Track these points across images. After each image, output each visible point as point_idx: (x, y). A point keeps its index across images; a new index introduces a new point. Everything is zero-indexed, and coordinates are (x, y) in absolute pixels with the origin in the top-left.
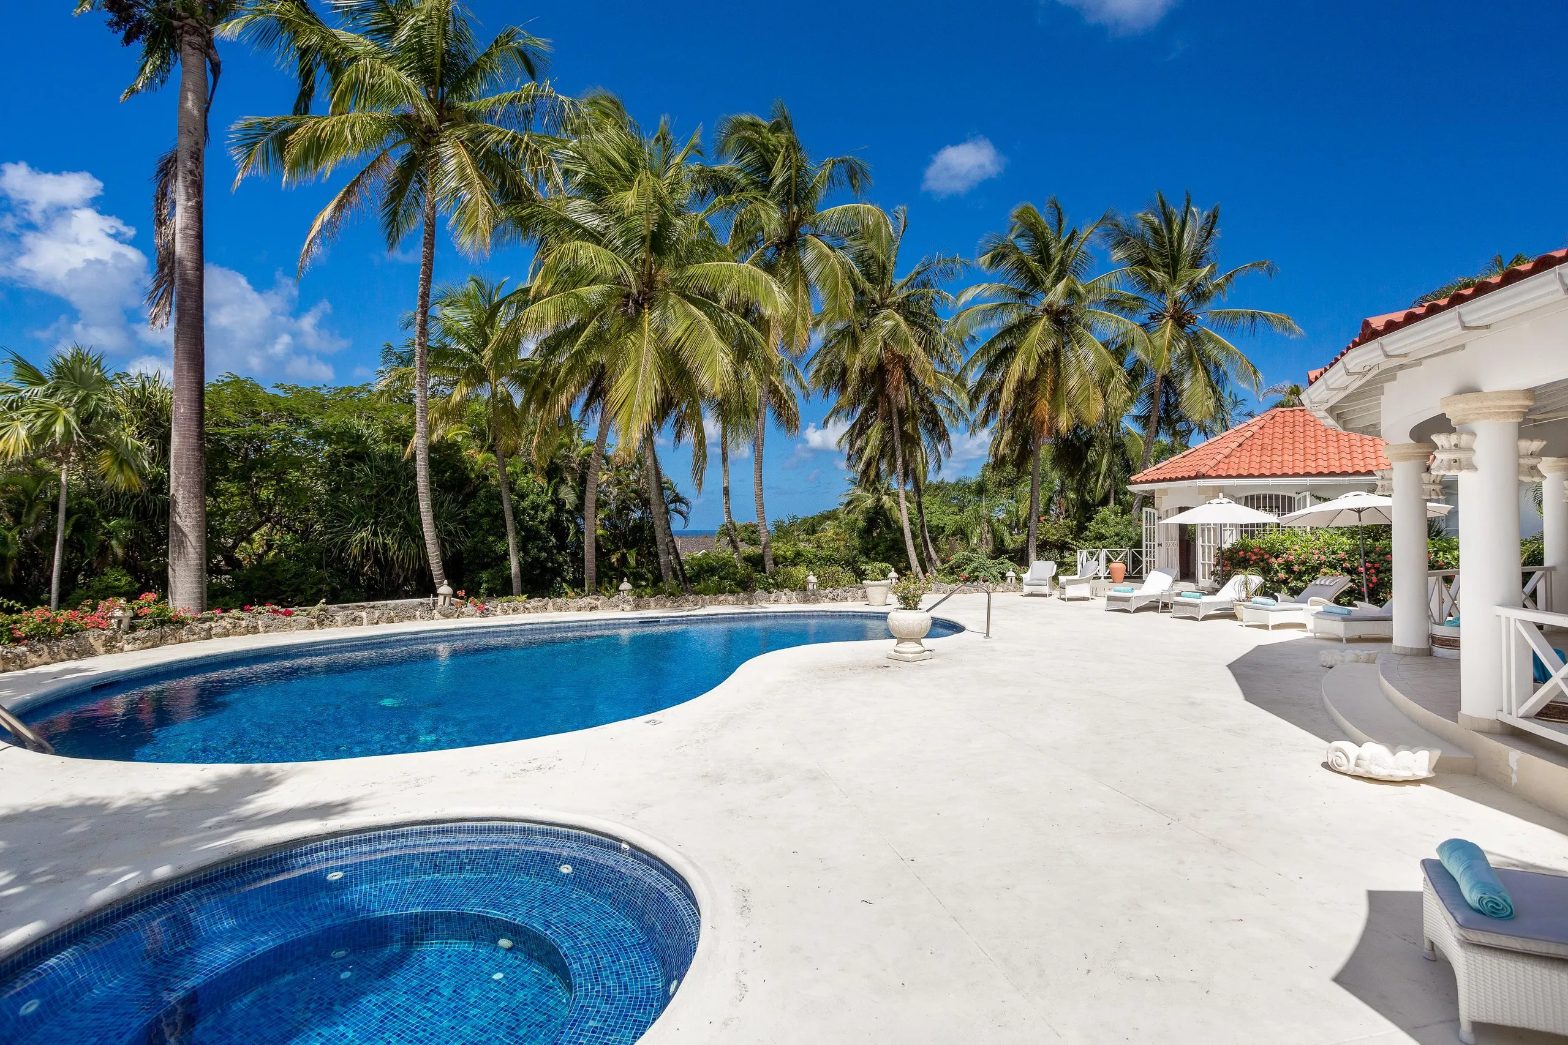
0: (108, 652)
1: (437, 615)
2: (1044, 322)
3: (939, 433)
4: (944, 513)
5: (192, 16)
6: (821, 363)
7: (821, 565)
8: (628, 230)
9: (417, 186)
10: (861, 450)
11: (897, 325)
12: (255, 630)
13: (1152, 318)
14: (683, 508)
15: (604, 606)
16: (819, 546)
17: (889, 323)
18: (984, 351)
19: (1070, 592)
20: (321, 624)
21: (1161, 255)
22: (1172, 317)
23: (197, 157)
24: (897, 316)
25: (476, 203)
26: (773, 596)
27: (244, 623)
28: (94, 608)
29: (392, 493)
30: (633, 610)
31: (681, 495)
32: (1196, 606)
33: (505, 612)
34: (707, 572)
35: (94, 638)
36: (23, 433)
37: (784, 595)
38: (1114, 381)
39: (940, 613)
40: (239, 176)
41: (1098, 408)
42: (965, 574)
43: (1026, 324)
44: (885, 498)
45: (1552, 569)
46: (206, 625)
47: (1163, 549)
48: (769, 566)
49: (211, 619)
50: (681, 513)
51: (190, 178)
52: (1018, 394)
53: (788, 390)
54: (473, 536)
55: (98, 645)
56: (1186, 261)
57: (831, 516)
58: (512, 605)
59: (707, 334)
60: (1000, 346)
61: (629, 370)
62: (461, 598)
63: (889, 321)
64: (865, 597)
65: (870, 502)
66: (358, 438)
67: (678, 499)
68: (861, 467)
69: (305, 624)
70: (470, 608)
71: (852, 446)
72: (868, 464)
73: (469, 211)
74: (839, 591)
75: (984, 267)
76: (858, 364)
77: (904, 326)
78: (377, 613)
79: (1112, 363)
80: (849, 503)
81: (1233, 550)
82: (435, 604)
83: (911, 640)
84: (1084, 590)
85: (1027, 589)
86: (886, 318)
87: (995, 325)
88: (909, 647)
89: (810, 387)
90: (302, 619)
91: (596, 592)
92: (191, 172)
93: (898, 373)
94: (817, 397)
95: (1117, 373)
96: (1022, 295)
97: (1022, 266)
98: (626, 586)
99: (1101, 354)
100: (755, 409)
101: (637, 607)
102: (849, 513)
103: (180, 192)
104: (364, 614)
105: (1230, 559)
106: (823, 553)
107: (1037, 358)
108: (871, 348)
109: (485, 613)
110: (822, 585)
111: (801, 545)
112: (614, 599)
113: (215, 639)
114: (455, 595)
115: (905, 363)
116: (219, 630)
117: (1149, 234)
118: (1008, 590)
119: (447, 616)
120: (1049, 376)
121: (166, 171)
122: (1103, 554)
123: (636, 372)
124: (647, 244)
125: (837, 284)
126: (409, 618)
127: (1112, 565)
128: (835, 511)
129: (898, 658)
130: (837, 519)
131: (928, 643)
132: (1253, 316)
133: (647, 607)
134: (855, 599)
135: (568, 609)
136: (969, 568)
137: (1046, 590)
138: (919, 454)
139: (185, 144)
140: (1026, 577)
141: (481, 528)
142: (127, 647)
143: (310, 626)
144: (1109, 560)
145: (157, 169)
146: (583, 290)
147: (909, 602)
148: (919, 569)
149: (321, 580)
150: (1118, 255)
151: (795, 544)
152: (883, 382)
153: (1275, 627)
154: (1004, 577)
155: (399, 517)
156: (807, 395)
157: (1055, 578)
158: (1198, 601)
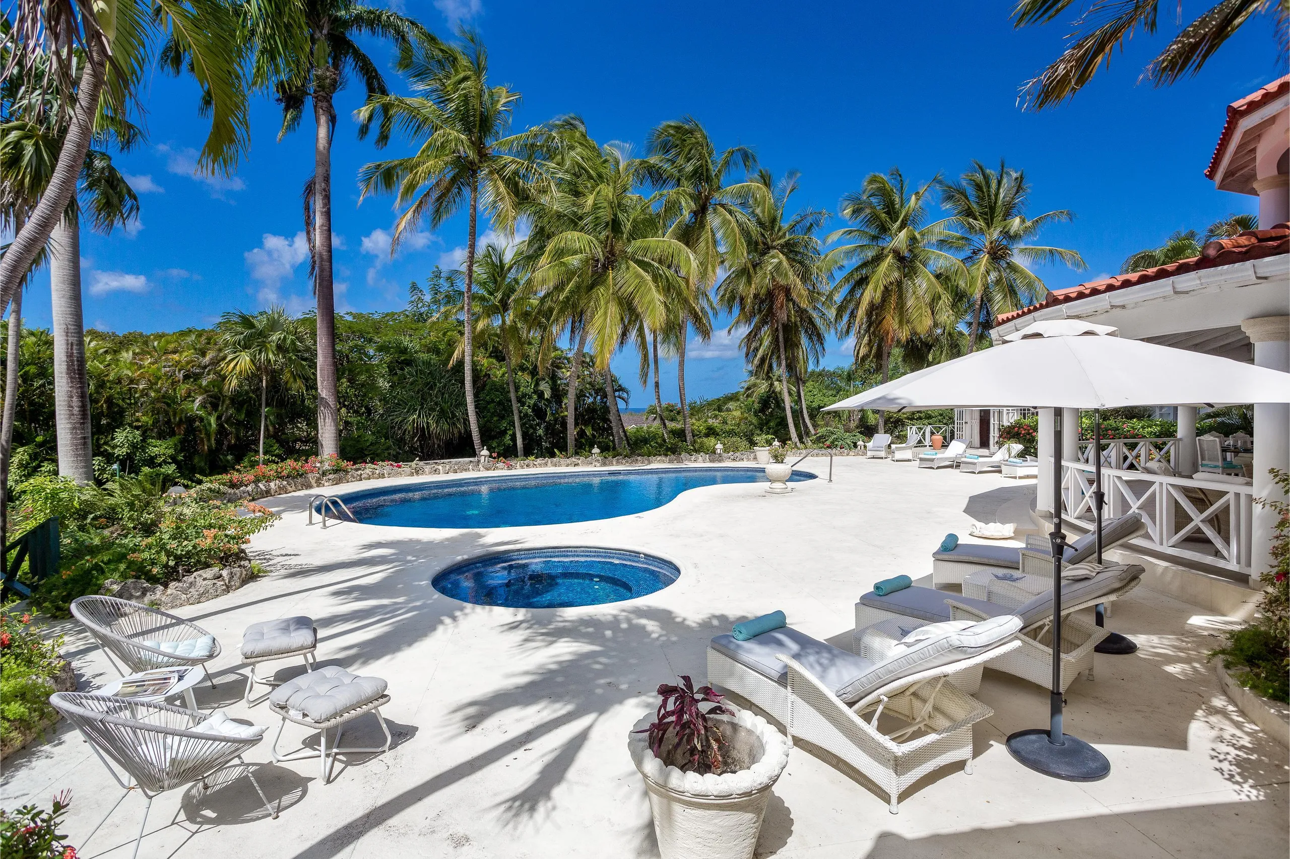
0: (318, 486)
1: (482, 469)
2: (890, 260)
3: (817, 336)
4: (824, 395)
5: (323, 90)
6: (726, 290)
7: (725, 437)
8: (597, 218)
9: (456, 190)
10: (757, 349)
11: (780, 263)
12: (382, 476)
13: (974, 253)
14: (625, 395)
15: (583, 463)
16: (725, 422)
17: (776, 260)
18: (847, 280)
19: (898, 455)
20: (417, 473)
21: (981, 205)
22: (988, 253)
23: (327, 179)
24: (781, 255)
25: (507, 210)
26: (693, 457)
27: (377, 472)
28: (306, 461)
29: (431, 388)
30: (601, 466)
31: (623, 386)
32: (974, 464)
33: (522, 467)
34: (641, 441)
35: (312, 478)
36: (248, 359)
37: (701, 457)
38: (941, 302)
39: (799, 468)
40: (361, 198)
41: (929, 322)
42: (828, 443)
43: (878, 259)
44: (776, 383)
45: (1181, 439)
46: (359, 472)
47: (968, 425)
48: (689, 437)
49: (359, 469)
50: (623, 399)
51: (324, 193)
52: (869, 314)
53: (702, 309)
54: (484, 417)
55: (313, 482)
56: (1000, 210)
57: (733, 398)
58: (526, 462)
59: (650, 289)
60: (857, 277)
61: (601, 312)
62: (494, 458)
63: (776, 258)
64: (755, 458)
65: (763, 387)
66: (404, 351)
67: (621, 389)
68: (756, 361)
69: (409, 473)
70: (500, 465)
71: (748, 348)
72: (763, 360)
73: (503, 215)
74: (738, 454)
75: (848, 217)
76: (752, 291)
77: (785, 263)
78: (448, 467)
79: (940, 289)
80: (748, 389)
81: (1011, 428)
82: (479, 461)
83: (779, 481)
84: (908, 454)
85: (869, 454)
86: (773, 257)
87: (856, 261)
88: (778, 486)
89: (717, 307)
90: (407, 470)
91: (577, 453)
92: (324, 190)
93: (781, 297)
94: (722, 315)
95: (943, 297)
96: (875, 238)
97: (875, 217)
98: (596, 450)
99: (932, 282)
100: (679, 325)
101: (604, 464)
102: (748, 396)
103: (318, 205)
104: (440, 467)
105: (1008, 433)
106: (727, 428)
107: (882, 288)
108: (761, 281)
109: (510, 467)
110: (726, 450)
111: (710, 421)
112: (589, 459)
113: (364, 481)
114: (491, 456)
115: (787, 291)
116: (366, 476)
117: (971, 191)
118: (858, 454)
119: (487, 469)
120: (893, 299)
121: (310, 190)
122: (928, 429)
123: (605, 313)
124: (610, 226)
125: (736, 241)
126: (466, 470)
127: (933, 437)
128: (737, 393)
129: (771, 492)
130: (738, 400)
131: (790, 485)
132: (1051, 251)
133: (611, 464)
134: (749, 460)
135: (560, 465)
136: (831, 440)
137: (883, 454)
138: (801, 353)
139: (321, 171)
140: (870, 445)
141: (489, 411)
142: (326, 484)
143: (412, 474)
144: (932, 433)
145: (304, 189)
146: (568, 259)
147: (778, 458)
148: (797, 440)
149: (388, 448)
150: (948, 206)
151: (706, 421)
152: (772, 303)
153: (1020, 478)
154: (855, 446)
155: (436, 404)
156: (716, 314)
157: (889, 446)
158: (976, 461)
